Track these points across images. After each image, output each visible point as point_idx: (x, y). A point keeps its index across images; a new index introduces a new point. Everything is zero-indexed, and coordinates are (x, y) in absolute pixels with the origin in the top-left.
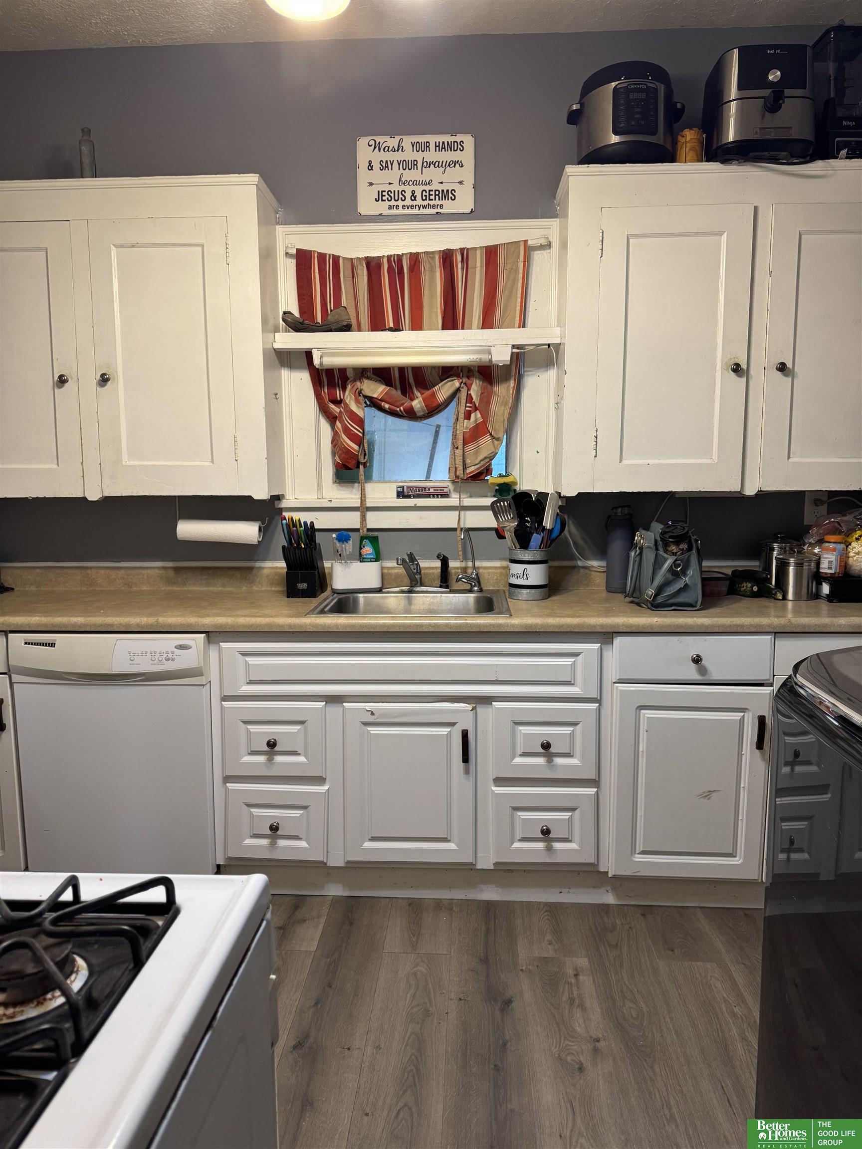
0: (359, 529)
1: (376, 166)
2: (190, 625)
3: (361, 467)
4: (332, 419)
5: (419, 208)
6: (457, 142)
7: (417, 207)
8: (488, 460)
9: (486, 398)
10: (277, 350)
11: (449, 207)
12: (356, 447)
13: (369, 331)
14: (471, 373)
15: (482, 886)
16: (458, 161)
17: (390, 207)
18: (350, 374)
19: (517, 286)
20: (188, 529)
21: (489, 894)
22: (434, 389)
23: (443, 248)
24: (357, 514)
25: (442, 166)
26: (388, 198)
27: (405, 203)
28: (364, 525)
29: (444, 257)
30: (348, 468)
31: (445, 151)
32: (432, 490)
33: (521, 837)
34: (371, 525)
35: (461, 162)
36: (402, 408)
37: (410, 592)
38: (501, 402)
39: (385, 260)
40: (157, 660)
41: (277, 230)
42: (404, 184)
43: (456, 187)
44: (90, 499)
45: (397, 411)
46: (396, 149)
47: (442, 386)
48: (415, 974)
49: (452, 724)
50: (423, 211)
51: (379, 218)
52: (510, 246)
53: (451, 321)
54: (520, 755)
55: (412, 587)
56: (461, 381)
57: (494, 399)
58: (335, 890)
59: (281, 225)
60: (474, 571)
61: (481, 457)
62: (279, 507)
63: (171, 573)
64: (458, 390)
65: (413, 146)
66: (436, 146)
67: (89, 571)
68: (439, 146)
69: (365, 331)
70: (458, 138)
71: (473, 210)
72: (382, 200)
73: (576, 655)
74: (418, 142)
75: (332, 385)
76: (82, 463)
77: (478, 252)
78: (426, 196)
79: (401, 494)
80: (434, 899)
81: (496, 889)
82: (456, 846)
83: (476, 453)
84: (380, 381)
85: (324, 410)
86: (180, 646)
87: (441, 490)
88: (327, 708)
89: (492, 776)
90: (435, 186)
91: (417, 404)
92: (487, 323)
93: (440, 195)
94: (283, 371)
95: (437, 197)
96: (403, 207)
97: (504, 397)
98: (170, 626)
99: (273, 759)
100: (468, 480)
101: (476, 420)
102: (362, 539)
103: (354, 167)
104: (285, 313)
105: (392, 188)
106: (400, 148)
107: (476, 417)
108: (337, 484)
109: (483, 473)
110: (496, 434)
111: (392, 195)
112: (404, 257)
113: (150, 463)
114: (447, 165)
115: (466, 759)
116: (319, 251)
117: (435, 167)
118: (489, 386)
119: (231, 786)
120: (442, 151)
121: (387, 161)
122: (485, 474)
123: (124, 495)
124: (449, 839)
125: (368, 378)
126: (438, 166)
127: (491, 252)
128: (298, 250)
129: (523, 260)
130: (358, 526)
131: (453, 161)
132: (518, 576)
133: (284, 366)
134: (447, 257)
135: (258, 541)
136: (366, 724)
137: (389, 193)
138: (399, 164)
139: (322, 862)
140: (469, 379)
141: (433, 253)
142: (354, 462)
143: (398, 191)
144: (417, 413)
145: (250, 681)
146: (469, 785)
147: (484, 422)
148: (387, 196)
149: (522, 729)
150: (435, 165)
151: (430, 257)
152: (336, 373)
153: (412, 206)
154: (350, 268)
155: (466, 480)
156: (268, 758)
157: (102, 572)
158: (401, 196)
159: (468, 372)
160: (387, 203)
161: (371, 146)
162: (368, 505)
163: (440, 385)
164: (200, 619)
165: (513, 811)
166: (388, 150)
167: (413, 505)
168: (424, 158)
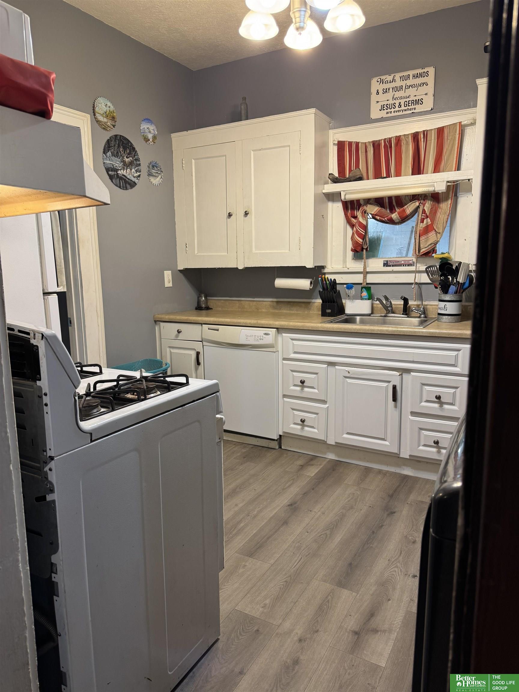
0: (362, 283)
1: (381, 92)
2: (270, 325)
3: (364, 250)
4: (352, 226)
5: (403, 111)
6: (425, 72)
7: (402, 111)
8: (433, 245)
9: (434, 212)
10: (325, 193)
11: (419, 108)
12: (361, 240)
13: (373, 179)
14: (426, 198)
15: (404, 467)
16: (425, 82)
17: (387, 113)
18: (362, 202)
19: (455, 148)
20: (281, 283)
21: (407, 471)
22: (404, 207)
23: (413, 131)
24: (362, 276)
25: (416, 86)
26: (386, 108)
27: (396, 109)
28: (365, 281)
29: (414, 136)
30: (357, 252)
31: (418, 78)
32: (403, 262)
33: (424, 444)
34: (368, 281)
35: (427, 83)
36: (386, 219)
37: (385, 316)
38: (443, 212)
39: (383, 141)
40: (256, 339)
41: (330, 132)
42: (395, 99)
43: (423, 97)
44: (239, 268)
45: (383, 220)
46: (392, 81)
47: (409, 206)
48: (354, 494)
49: (389, 382)
50: (405, 113)
51: (382, 119)
52: (451, 126)
53: (417, 170)
54: (425, 401)
55: (387, 314)
56: (420, 202)
57: (439, 211)
58: (331, 456)
59: (333, 129)
60: (422, 306)
61: (429, 243)
62: (324, 272)
63: (275, 304)
64: (418, 207)
65: (401, 78)
66: (413, 76)
67: (242, 302)
68: (415, 76)
69: (371, 179)
70: (425, 70)
71: (433, 108)
72: (383, 110)
73: (459, 350)
74: (403, 76)
75: (353, 209)
76: (237, 252)
77: (433, 131)
78: (406, 104)
79: (386, 264)
80: (379, 469)
81: (411, 470)
82: (389, 443)
83: (426, 241)
84: (377, 205)
85: (349, 222)
86: (266, 334)
87: (408, 262)
88: (328, 368)
89: (410, 411)
90: (412, 98)
91: (395, 216)
92: (436, 169)
93: (414, 103)
94: (329, 203)
95: (413, 104)
96: (394, 112)
97: (445, 210)
98: (262, 324)
99: (303, 389)
100: (422, 256)
101: (427, 223)
102: (362, 288)
103: (370, 93)
104: (330, 174)
105: (388, 102)
106: (394, 80)
107: (428, 221)
108: (354, 260)
109: (431, 252)
110: (438, 230)
111: (389, 106)
112: (392, 139)
113: (263, 252)
114: (419, 85)
115: (395, 399)
116: (349, 141)
117: (412, 88)
118: (437, 204)
119: (285, 399)
120: (416, 78)
121: (386, 89)
122: (431, 253)
123: (252, 266)
124: (385, 439)
125: (370, 204)
126: (414, 87)
127: (440, 131)
128: (339, 142)
129: (458, 133)
130: (361, 282)
131: (422, 83)
132: (442, 308)
133: (330, 201)
134: (415, 136)
135: (310, 289)
136: (346, 377)
137: (387, 105)
138: (393, 89)
139: (324, 441)
140: (424, 201)
141: (408, 135)
142: (360, 248)
143: (392, 104)
144: (395, 221)
145: (294, 352)
146: (397, 413)
147: (432, 224)
148: (386, 107)
149: (427, 388)
150: (412, 87)
151: (406, 137)
152: (355, 202)
153: (399, 111)
154: (364, 147)
155: (420, 256)
156: (301, 389)
157: (247, 302)
158: (393, 106)
159: (424, 197)
160: (386, 111)
161: (378, 82)
162: (367, 270)
163: (408, 205)
164: (274, 322)
165: (420, 430)
166: (387, 83)
167: (392, 270)
168: (406, 84)
